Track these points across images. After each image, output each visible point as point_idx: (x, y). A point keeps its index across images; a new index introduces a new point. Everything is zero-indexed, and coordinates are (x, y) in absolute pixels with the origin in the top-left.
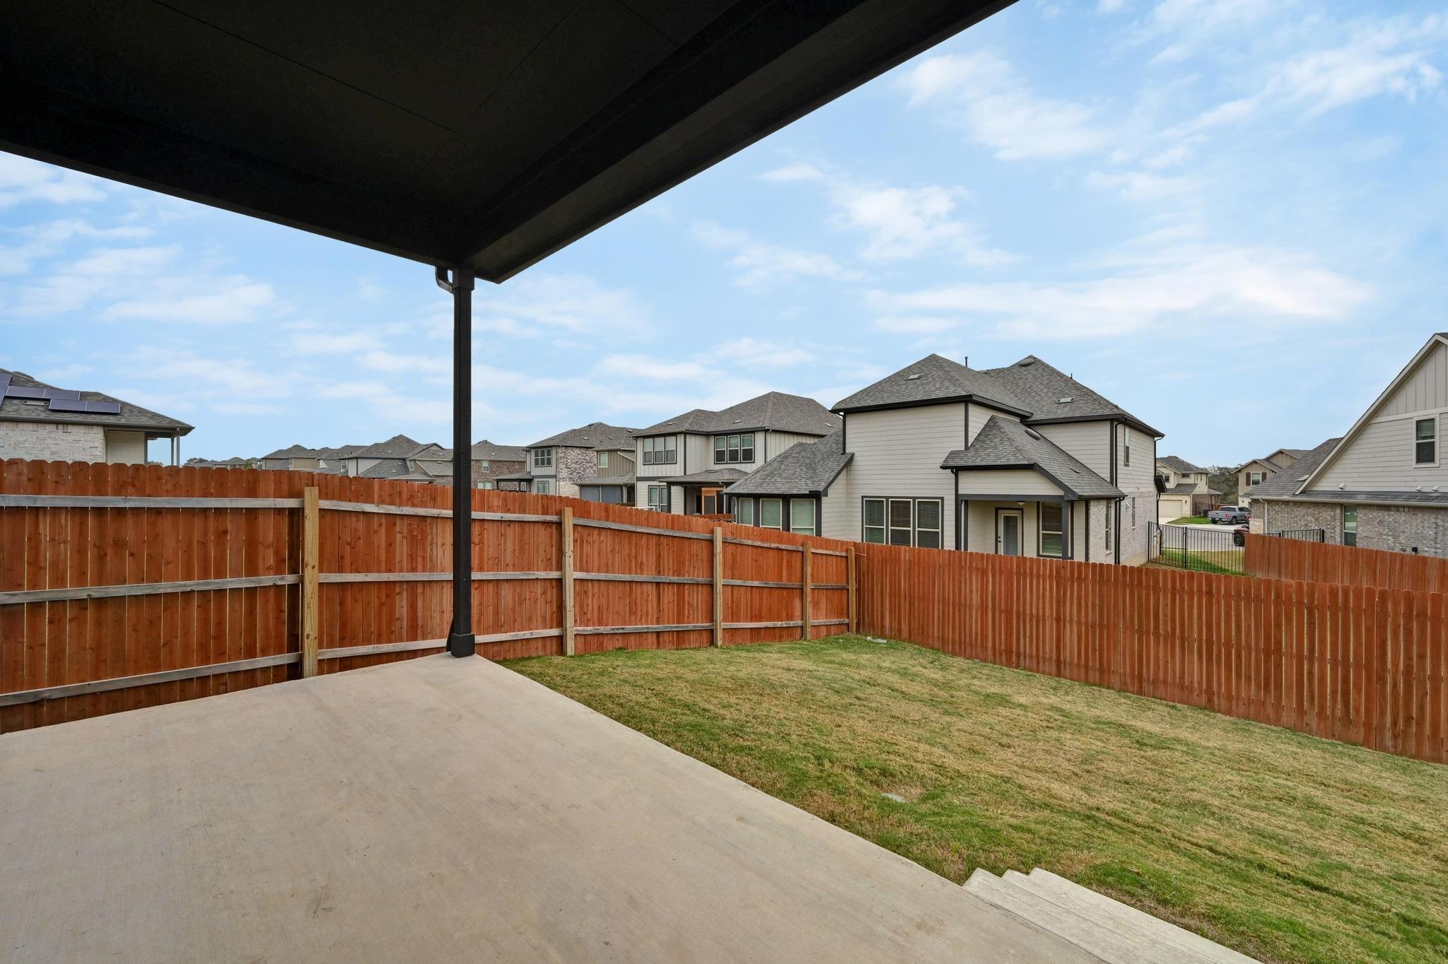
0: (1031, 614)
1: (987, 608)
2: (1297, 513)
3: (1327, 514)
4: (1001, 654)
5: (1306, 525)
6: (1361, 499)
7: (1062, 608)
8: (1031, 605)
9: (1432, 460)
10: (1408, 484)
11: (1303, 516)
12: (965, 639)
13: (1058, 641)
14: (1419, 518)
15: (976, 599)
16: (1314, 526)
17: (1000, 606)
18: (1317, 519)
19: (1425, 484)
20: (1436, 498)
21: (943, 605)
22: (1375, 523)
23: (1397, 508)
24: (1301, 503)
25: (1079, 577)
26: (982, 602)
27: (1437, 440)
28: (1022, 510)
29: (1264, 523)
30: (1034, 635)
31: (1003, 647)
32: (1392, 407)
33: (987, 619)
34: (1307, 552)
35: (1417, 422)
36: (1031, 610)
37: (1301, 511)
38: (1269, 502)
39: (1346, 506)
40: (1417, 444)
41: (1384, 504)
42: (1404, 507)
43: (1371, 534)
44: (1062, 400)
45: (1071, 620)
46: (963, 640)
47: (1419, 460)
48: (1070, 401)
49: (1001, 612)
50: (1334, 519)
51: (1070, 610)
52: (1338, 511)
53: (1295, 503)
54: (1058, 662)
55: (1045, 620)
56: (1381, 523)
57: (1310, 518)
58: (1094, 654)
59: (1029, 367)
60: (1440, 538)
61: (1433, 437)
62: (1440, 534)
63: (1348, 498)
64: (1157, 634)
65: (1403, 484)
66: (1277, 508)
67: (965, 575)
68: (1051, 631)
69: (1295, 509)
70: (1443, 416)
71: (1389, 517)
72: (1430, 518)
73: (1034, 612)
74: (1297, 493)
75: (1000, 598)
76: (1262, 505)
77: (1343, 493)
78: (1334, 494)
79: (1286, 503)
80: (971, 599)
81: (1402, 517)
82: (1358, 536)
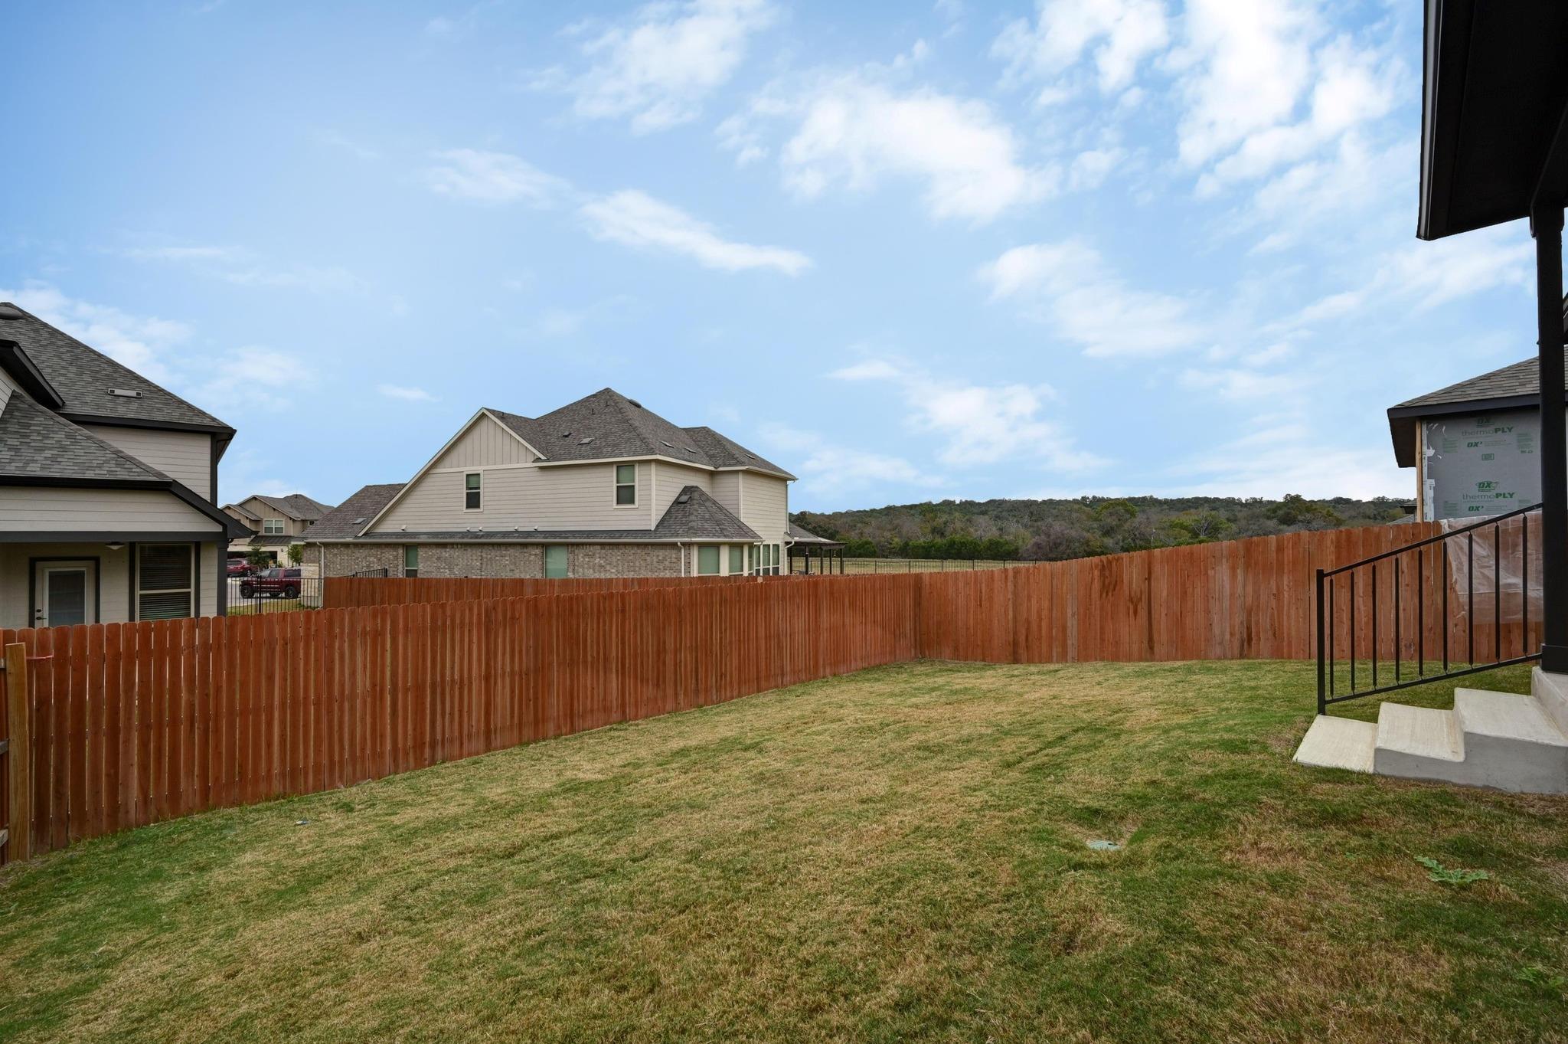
0: (453, 680)
1: (382, 691)
2: (359, 555)
3: (389, 555)
4: (407, 754)
5: (368, 566)
6: (423, 539)
7: (493, 661)
8: (453, 668)
9: (477, 506)
10: (460, 526)
11: (365, 558)
12: (341, 754)
13: (488, 704)
14: (470, 552)
15: (363, 682)
16: (377, 567)
17: (405, 681)
18: (379, 560)
19: (473, 525)
20: (483, 536)
21: (294, 714)
22: (434, 559)
23: (452, 545)
24: (363, 545)
25: (513, 618)
26: (374, 685)
27: (481, 491)
28: (97, 560)
29: (320, 567)
30: (456, 709)
31: (410, 743)
32: (447, 461)
33: (383, 708)
34: (408, 589)
35: (468, 475)
36: (453, 674)
37: (363, 552)
38: (326, 545)
39: (409, 546)
40: (467, 493)
41: (443, 543)
42: (457, 544)
43: (430, 569)
44: (118, 392)
45: (504, 673)
46: (337, 758)
47: (468, 506)
48: (135, 395)
49: (406, 690)
50: (396, 558)
51: (503, 662)
52: (401, 551)
53: (356, 545)
54: (488, 732)
55: (471, 683)
56: (439, 559)
57: (372, 559)
58: (528, 706)
59: (15, 323)
60: (484, 567)
61: (479, 488)
62: (485, 564)
63: (411, 538)
64: (585, 662)
65: (455, 526)
66: (335, 551)
67: (341, 648)
68: (479, 694)
69: (356, 551)
70: (486, 472)
71: (446, 553)
72: (477, 552)
73: (456, 677)
74: (360, 535)
75: (406, 671)
76: (316, 549)
77: (404, 534)
78: (397, 535)
79: (347, 545)
80: (353, 684)
81: (456, 553)
82: (419, 572)
